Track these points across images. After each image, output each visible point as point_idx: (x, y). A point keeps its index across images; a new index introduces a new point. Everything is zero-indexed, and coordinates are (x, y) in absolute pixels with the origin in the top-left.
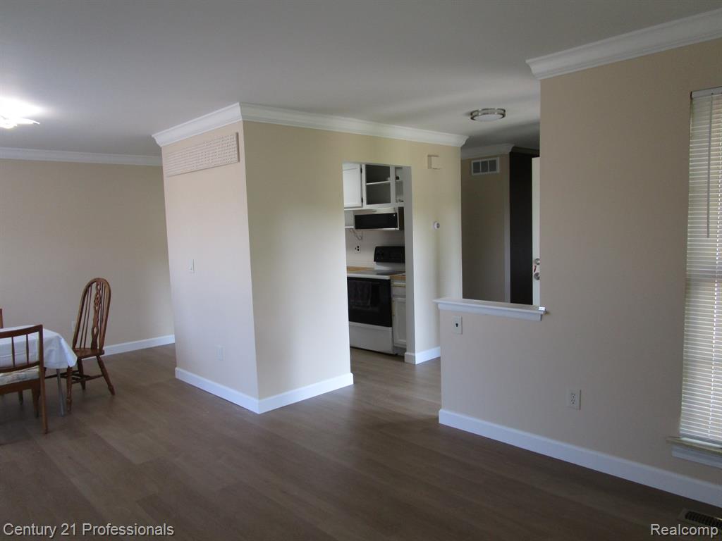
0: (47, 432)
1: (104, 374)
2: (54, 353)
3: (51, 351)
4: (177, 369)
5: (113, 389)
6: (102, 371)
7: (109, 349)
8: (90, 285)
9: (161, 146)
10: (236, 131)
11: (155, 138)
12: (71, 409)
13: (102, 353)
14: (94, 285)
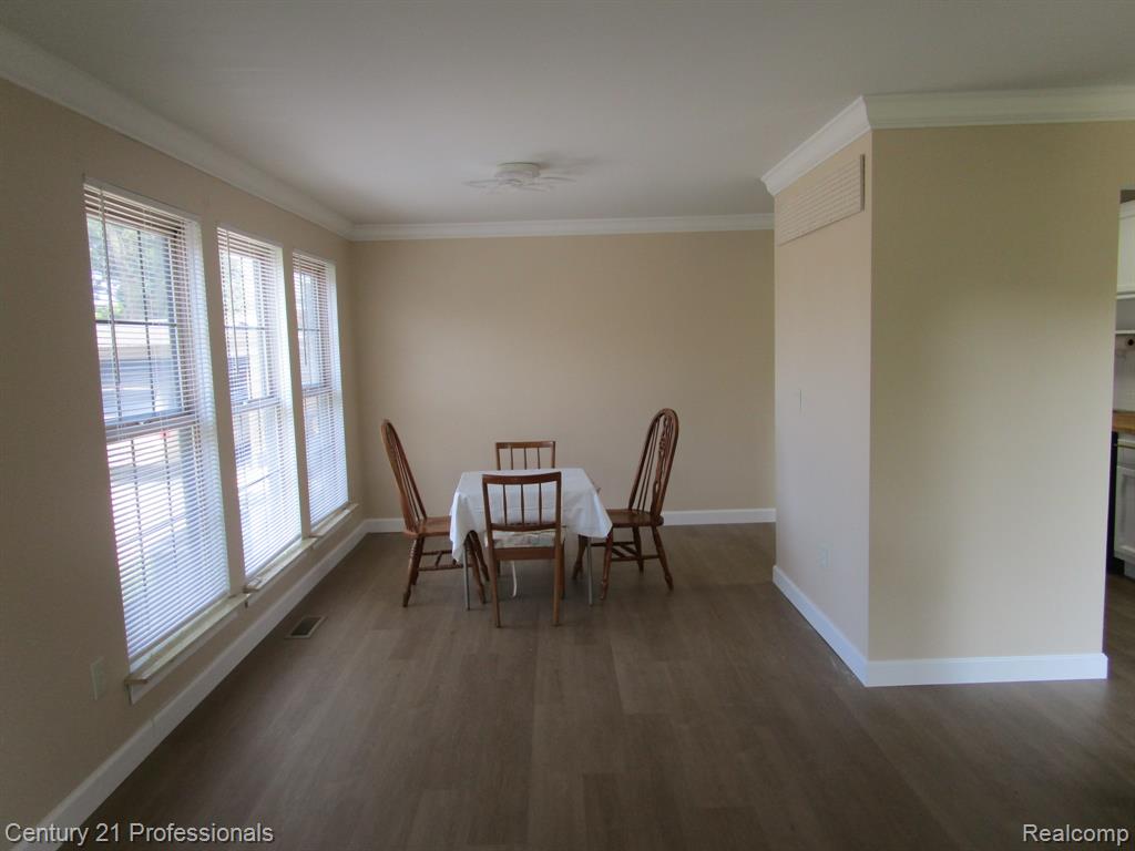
0: (558, 625)
1: (661, 556)
2: (583, 515)
3: (580, 510)
4: (775, 567)
5: (671, 579)
6: (658, 551)
7: (670, 516)
8: (657, 420)
9: (774, 194)
10: (861, 153)
11: (766, 183)
12: (605, 597)
13: (659, 521)
14: (662, 419)
